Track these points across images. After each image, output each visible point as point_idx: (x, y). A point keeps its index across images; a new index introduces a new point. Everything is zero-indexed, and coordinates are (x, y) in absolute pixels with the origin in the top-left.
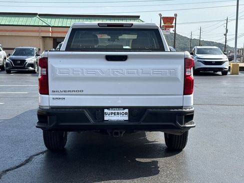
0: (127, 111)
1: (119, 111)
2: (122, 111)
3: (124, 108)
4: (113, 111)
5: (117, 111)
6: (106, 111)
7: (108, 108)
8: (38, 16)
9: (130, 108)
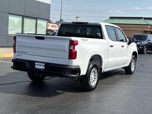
0: (44, 64)
1: (41, 64)
2: (42, 64)
3: (43, 63)
4: (39, 64)
5: (40, 64)
6: (36, 63)
7: (37, 62)
8: (143, 19)
9: (46, 63)
